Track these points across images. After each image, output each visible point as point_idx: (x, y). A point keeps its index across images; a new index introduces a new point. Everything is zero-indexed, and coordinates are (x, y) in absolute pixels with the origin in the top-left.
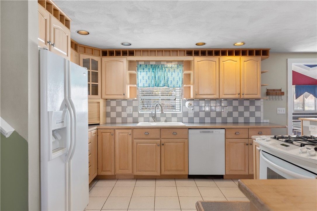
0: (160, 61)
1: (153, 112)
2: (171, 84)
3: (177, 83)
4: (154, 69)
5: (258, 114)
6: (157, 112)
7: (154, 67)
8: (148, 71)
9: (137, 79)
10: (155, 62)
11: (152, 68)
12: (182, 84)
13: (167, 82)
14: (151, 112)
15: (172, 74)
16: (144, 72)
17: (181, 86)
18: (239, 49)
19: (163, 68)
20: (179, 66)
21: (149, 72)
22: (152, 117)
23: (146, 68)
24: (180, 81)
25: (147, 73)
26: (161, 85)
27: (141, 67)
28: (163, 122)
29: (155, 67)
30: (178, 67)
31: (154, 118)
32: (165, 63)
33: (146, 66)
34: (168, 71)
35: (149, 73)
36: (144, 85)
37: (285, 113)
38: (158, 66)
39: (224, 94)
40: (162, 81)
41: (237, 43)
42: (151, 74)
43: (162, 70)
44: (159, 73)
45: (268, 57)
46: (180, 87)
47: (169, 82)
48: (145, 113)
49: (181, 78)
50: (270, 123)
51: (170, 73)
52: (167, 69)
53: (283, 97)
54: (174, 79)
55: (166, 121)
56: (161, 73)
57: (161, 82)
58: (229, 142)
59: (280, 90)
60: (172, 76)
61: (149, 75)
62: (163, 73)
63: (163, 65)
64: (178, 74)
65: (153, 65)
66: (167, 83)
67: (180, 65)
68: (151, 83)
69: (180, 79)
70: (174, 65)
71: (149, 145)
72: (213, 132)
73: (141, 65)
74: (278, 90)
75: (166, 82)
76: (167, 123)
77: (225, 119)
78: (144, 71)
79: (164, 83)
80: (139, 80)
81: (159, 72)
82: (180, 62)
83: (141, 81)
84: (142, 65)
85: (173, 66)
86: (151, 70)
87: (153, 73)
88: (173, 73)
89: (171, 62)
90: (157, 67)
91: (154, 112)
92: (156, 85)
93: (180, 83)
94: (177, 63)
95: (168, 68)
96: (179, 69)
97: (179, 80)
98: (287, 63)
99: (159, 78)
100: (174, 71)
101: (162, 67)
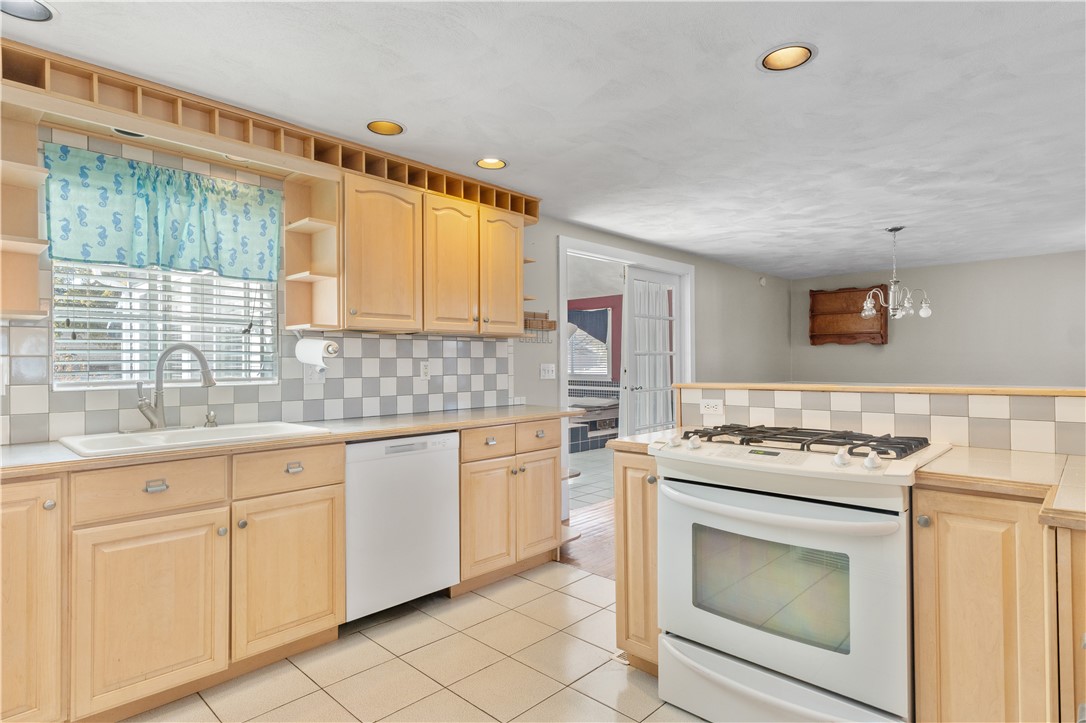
0: (180, 154)
1: (144, 386)
2: (232, 264)
3: (262, 261)
4: (149, 184)
5: (503, 382)
6: (165, 385)
7: (147, 177)
8: (111, 185)
9: (42, 217)
10: (151, 152)
11: (133, 175)
12: (278, 270)
13: (217, 250)
14: (135, 386)
15: (235, 223)
16: (86, 186)
17: (275, 277)
18: (475, 180)
19: (197, 191)
20: (266, 195)
21: (119, 192)
22: (140, 407)
23: (100, 169)
24: (271, 255)
25: (104, 198)
26: (184, 262)
27: (70, 159)
28: (197, 429)
29: (152, 174)
30: (262, 197)
31: (154, 412)
32: (205, 171)
33: (101, 160)
34: (218, 205)
35: (118, 197)
36: (86, 253)
37: (553, 376)
38: (170, 177)
39: (438, 319)
40: (188, 244)
41: (485, 160)
42: (127, 203)
43: (189, 198)
44: (174, 206)
45: (535, 222)
46: (271, 280)
47: (225, 256)
48: (91, 388)
49: (275, 245)
50: (527, 406)
51: (229, 216)
52: (211, 197)
53: (552, 334)
54: (244, 244)
55: (211, 422)
56: (184, 207)
57: (181, 248)
58: (471, 473)
59: (546, 316)
60: (235, 230)
61: (117, 209)
62: (195, 209)
63: (193, 176)
64: (264, 227)
65: (144, 166)
66: (217, 257)
67: (270, 192)
68: (132, 249)
69: (271, 248)
70: (247, 186)
71: (169, 539)
72: (424, 445)
73: (65, 150)
74: (540, 315)
75: (213, 254)
76: (220, 427)
77: (423, 399)
78: (88, 181)
79: (206, 255)
80: (56, 225)
81: (172, 200)
82: (270, 180)
83: (66, 229)
84: (72, 151)
85: (241, 189)
86: (129, 186)
87: (141, 202)
88: (241, 219)
89: (231, 168)
90: (163, 178)
91: (153, 386)
92: (158, 260)
93: (271, 264)
94: (257, 180)
95: (218, 193)
96: (267, 206)
97: (267, 252)
98: (558, 248)
99: (175, 229)
100: (247, 212)
101: (188, 183)
